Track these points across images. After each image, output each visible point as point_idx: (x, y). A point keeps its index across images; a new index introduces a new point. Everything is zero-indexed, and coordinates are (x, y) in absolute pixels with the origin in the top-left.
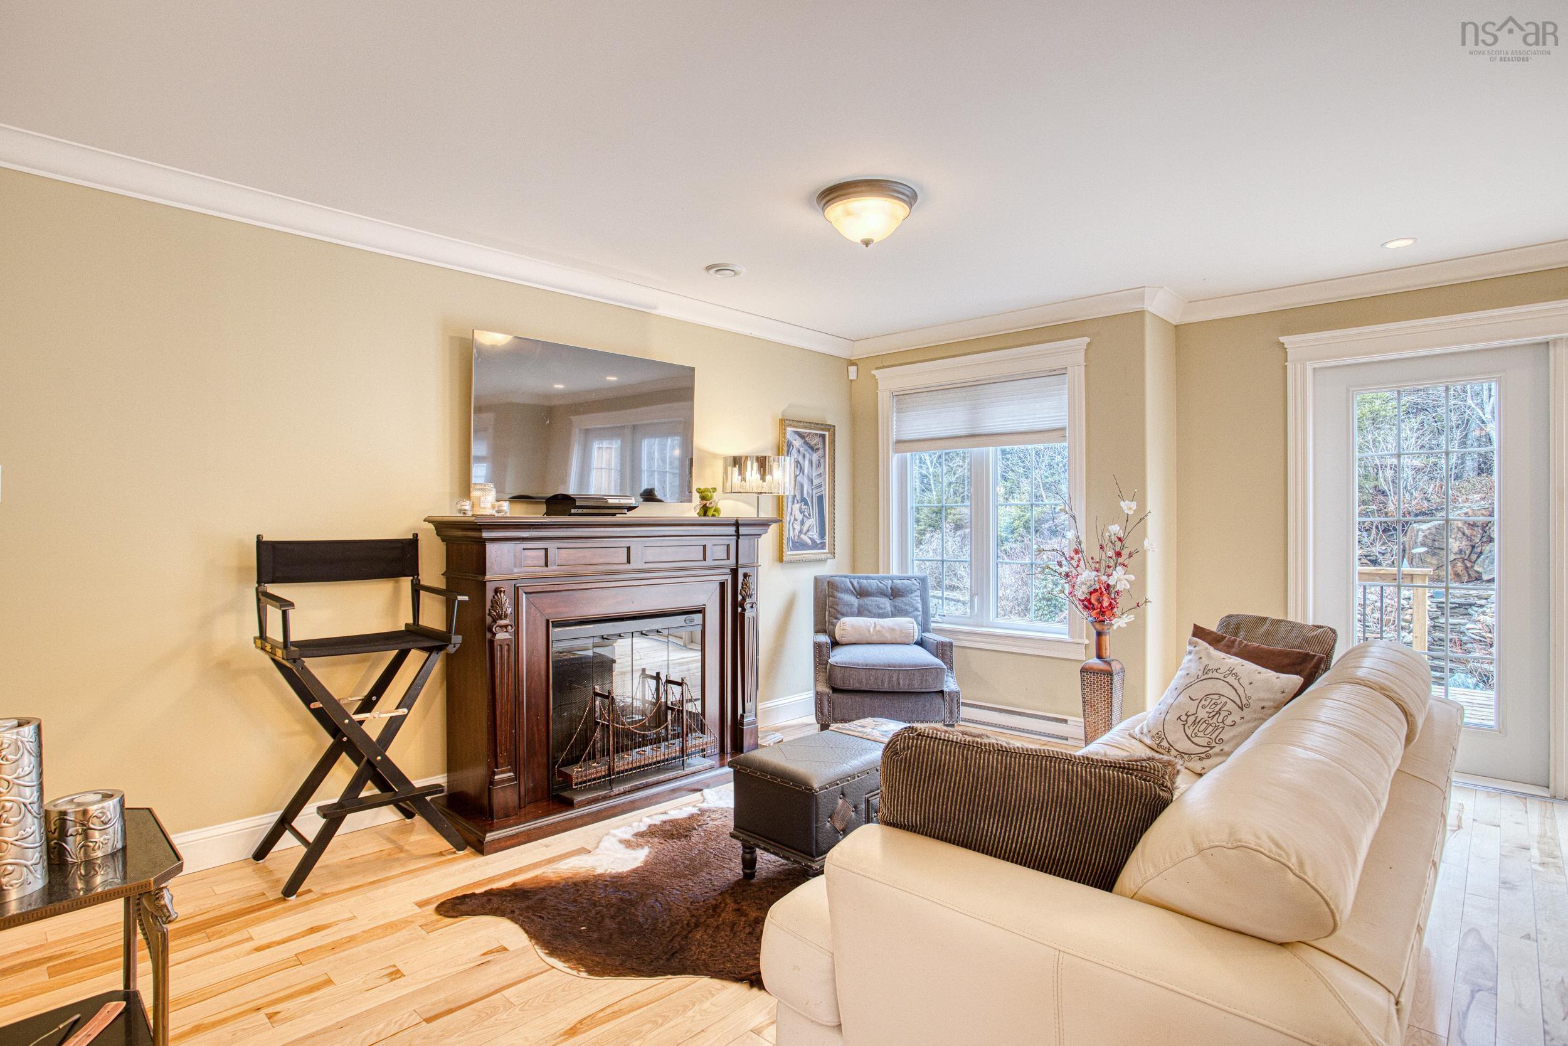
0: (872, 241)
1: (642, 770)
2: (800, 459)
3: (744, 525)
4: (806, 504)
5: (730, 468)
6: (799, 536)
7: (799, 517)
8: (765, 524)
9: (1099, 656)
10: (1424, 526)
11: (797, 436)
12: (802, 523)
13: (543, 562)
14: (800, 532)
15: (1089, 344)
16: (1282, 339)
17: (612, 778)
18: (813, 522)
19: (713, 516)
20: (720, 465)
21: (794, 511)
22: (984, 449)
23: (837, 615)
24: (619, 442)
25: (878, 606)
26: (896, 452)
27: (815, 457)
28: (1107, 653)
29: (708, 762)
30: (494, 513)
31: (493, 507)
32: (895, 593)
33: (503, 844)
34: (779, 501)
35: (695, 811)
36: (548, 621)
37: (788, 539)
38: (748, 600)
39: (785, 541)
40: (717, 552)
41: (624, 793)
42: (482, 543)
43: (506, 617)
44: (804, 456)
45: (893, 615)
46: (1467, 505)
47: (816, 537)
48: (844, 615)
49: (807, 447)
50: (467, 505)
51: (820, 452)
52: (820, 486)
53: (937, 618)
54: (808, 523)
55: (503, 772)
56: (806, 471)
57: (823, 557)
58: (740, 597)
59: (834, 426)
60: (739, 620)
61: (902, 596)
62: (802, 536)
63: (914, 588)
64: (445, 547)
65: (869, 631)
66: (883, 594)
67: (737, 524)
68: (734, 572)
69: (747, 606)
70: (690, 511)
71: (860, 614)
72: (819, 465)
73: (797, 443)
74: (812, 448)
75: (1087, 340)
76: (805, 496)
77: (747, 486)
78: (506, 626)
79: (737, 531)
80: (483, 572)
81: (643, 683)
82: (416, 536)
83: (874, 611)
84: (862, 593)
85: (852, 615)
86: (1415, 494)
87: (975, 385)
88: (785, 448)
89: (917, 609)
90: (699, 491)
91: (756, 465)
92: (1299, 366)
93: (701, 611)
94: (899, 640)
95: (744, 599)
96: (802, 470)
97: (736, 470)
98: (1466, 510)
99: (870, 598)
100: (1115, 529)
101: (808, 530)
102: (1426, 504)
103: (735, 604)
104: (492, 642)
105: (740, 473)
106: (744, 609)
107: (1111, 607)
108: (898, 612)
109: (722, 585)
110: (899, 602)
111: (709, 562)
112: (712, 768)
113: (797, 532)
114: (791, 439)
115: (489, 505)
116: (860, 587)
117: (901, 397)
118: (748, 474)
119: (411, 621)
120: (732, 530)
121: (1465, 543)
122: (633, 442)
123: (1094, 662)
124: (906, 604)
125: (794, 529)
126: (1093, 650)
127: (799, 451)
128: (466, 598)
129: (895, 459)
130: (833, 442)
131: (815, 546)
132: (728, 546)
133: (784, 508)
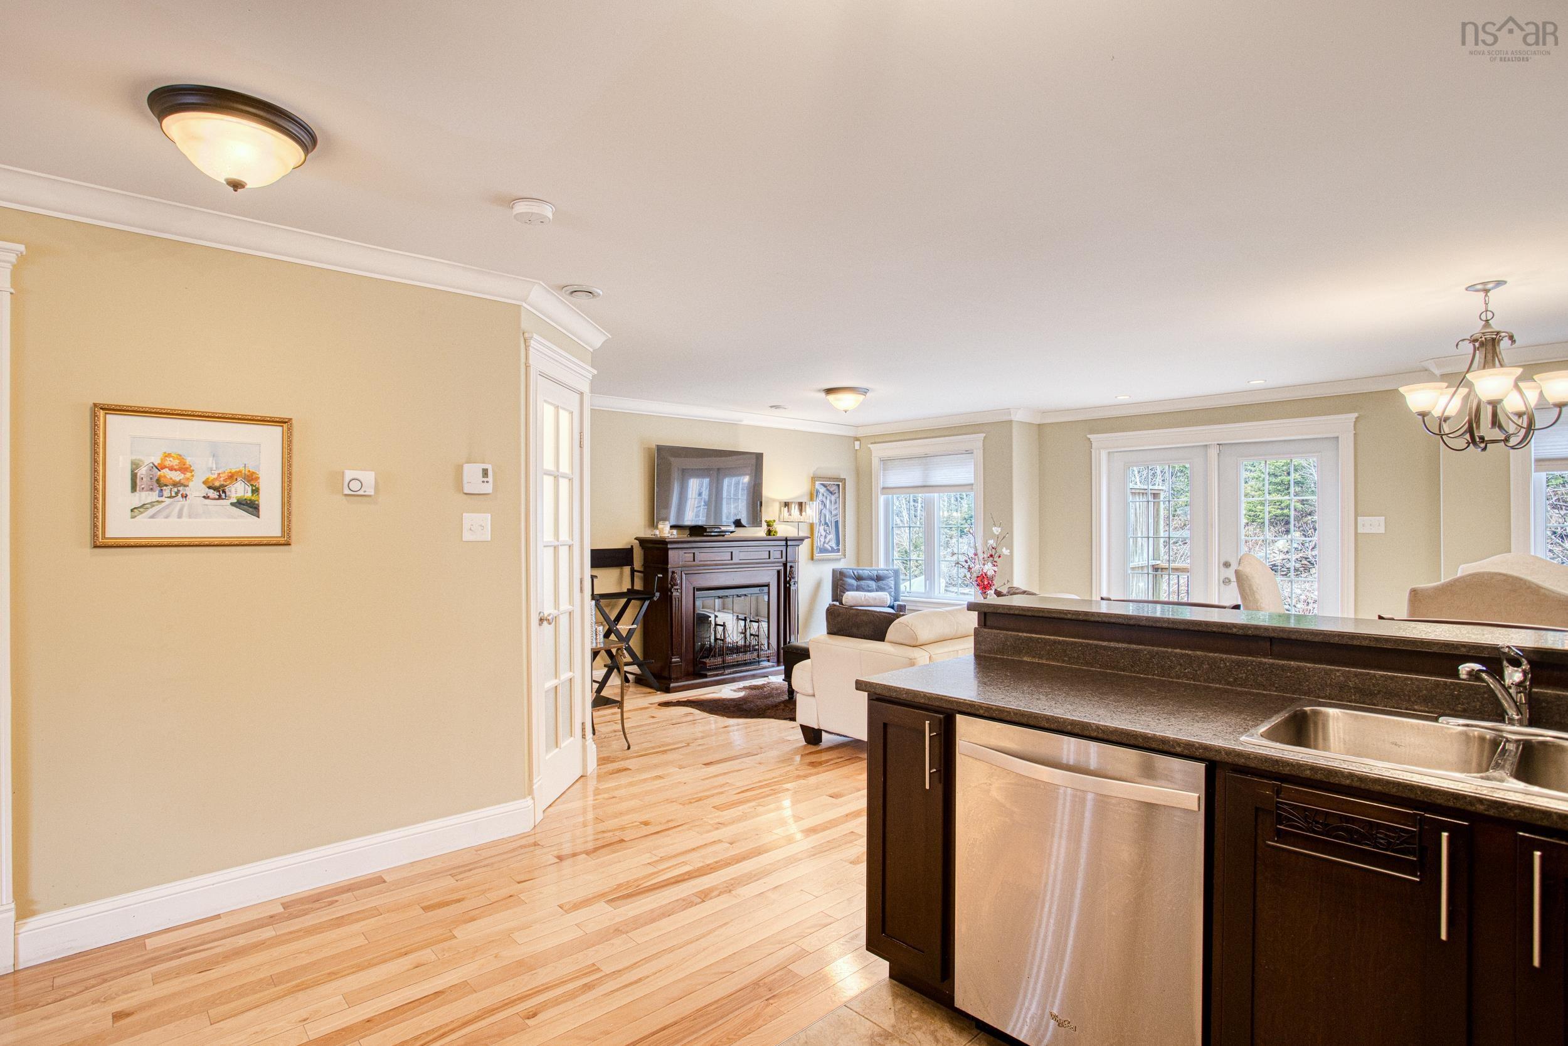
0: (848, 410)
1: (738, 664)
2: (824, 500)
3: (790, 540)
4: (828, 526)
5: (782, 508)
6: (823, 545)
7: (823, 533)
8: (802, 540)
11: (822, 486)
12: (825, 537)
13: (692, 559)
14: (824, 543)
15: (985, 437)
16: (1089, 436)
17: (725, 666)
18: (832, 536)
19: (774, 535)
20: (777, 506)
21: (820, 530)
22: (932, 494)
23: (844, 591)
24: (708, 479)
25: (868, 586)
26: (883, 494)
27: (833, 498)
29: (770, 664)
30: (669, 535)
31: (669, 533)
32: (879, 578)
33: (678, 689)
34: (812, 526)
35: (765, 683)
36: (694, 588)
37: (817, 547)
38: (792, 580)
39: (815, 548)
40: (776, 555)
41: (730, 674)
42: (667, 550)
43: (677, 585)
44: (826, 498)
45: (877, 591)
47: (834, 546)
48: (848, 591)
49: (828, 493)
50: (657, 532)
51: (837, 495)
52: (836, 515)
53: (906, 594)
54: (829, 537)
55: (675, 658)
56: (828, 507)
57: (838, 557)
58: (788, 579)
59: (845, 479)
60: (787, 591)
61: (883, 580)
62: (825, 545)
63: (890, 575)
64: (642, 553)
65: (861, 599)
66: (871, 579)
67: (786, 540)
68: (785, 565)
69: (792, 583)
70: (761, 532)
71: (858, 589)
72: (836, 503)
73: (822, 490)
74: (831, 493)
76: (827, 521)
77: (792, 518)
78: (678, 589)
79: (787, 543)
80: (667, 563)
81: (737, 623)
82: (632, 546)
83: (866, 589)
84: (859, 578)
85: (853, 590)
87: (926, 456)
88: (815, 494)
89: (891, 588)
90: (766, 521)
91: (797, 507)
92: (1097, 451)
93: (768, 585)
94: (878, 604)
95: (790, 580)
96: (825, 506)
97: (786, 509)
99: (864, 581)
101: (829, 542)
103: (786, 582)
104: (671, 596)
105: (788, 511)
106: (790, 585)
108: (879, 589)
109: (779, 572)
110: (881, 583)
111: (772, 560)
112: (773, 666)
113: (822, 543)
114: (818, 488)
115: (667, 532)
116: (858, 575)
117: (885, 461)
118: (792, 511)
119: (630, 588)
120: (784, 543)
122: (718, 480)
124: (885, 585)
125: (820, 541)
127: (823, 495)
128: (661, 576)
129: (882, 499)
130: (844, 488)
131: (833, 550)
132: (782, 551)
133: (814, 529)
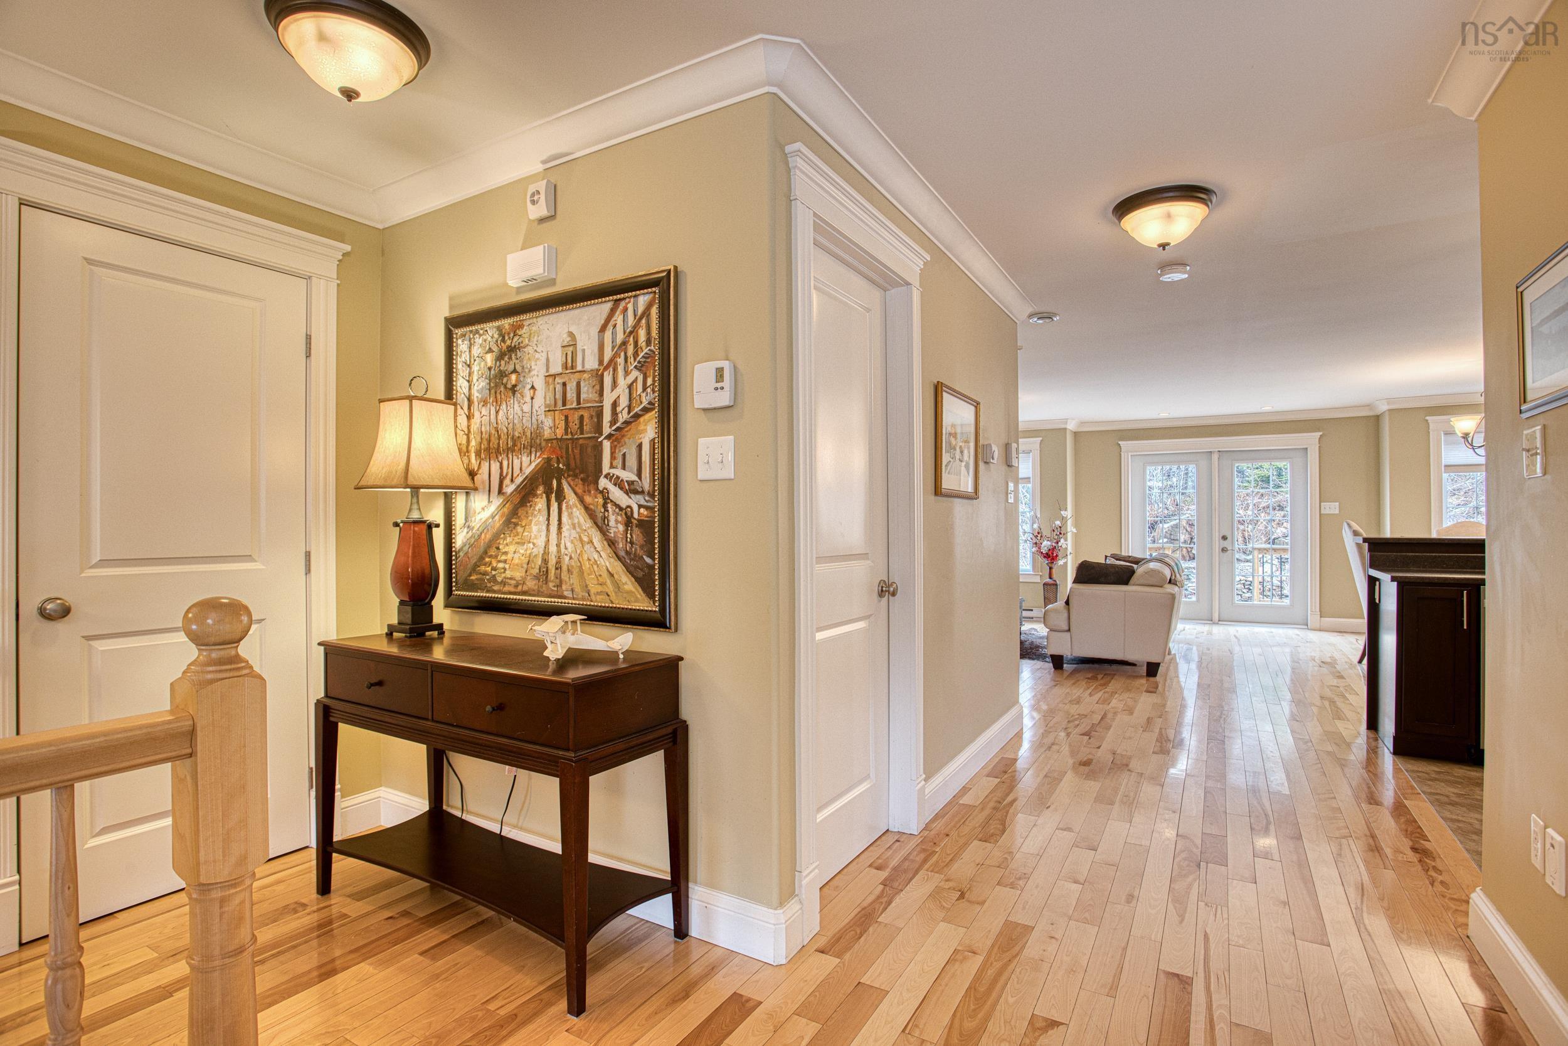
9: (1050, 578)
10: (1166, 526)
28: (1054, 576)
46: (1189, 512)
75: (1041, 439)
86: (1161, 505)
98: (1187, 515)
100: (1058, 523)
102: (1166, 512)
107: (1057, 556)
121: (1187, 536)
123: (1048, 580)
126: (1047, 575)
